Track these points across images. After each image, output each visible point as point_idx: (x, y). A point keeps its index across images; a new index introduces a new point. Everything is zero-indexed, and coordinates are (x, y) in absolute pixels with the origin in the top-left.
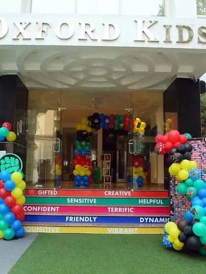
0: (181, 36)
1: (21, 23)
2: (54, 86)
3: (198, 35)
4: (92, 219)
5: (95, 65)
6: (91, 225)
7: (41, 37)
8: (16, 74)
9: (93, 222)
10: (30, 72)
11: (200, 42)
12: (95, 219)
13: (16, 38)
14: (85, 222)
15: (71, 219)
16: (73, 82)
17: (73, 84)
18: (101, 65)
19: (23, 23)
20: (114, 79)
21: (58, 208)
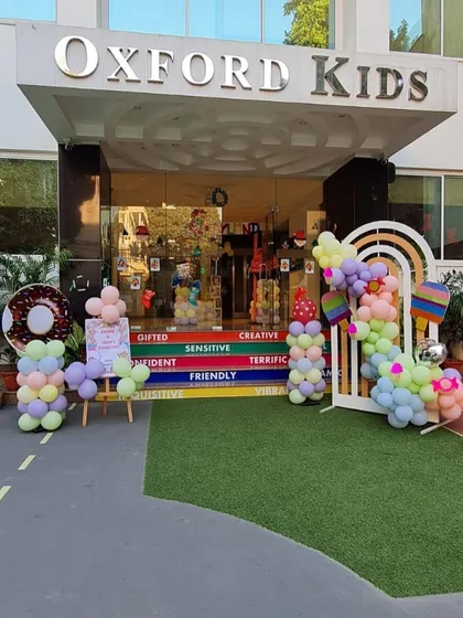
0: (384, 87)
1: (121, 50)
2: (155, 167)
3: (410, 86)
4: (229, 375)
5: (234, 132)
6: (228, 384)
7: (158, 79)
8: (98, 144)
9: (231, 379)
10: (123, 143)
11: (412, 97)
12: (233, 374)
13: (113, 76)
14: (218, 380)
15: (197, 377)
16: (187, 160)
17: (188, 164)
18: (245, 133)
19: (125, 51)
20: (257, 156)
21: (174, 360)
